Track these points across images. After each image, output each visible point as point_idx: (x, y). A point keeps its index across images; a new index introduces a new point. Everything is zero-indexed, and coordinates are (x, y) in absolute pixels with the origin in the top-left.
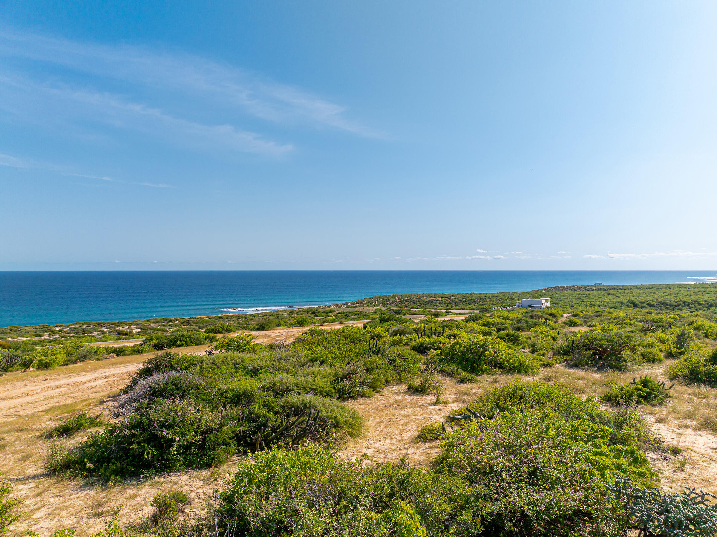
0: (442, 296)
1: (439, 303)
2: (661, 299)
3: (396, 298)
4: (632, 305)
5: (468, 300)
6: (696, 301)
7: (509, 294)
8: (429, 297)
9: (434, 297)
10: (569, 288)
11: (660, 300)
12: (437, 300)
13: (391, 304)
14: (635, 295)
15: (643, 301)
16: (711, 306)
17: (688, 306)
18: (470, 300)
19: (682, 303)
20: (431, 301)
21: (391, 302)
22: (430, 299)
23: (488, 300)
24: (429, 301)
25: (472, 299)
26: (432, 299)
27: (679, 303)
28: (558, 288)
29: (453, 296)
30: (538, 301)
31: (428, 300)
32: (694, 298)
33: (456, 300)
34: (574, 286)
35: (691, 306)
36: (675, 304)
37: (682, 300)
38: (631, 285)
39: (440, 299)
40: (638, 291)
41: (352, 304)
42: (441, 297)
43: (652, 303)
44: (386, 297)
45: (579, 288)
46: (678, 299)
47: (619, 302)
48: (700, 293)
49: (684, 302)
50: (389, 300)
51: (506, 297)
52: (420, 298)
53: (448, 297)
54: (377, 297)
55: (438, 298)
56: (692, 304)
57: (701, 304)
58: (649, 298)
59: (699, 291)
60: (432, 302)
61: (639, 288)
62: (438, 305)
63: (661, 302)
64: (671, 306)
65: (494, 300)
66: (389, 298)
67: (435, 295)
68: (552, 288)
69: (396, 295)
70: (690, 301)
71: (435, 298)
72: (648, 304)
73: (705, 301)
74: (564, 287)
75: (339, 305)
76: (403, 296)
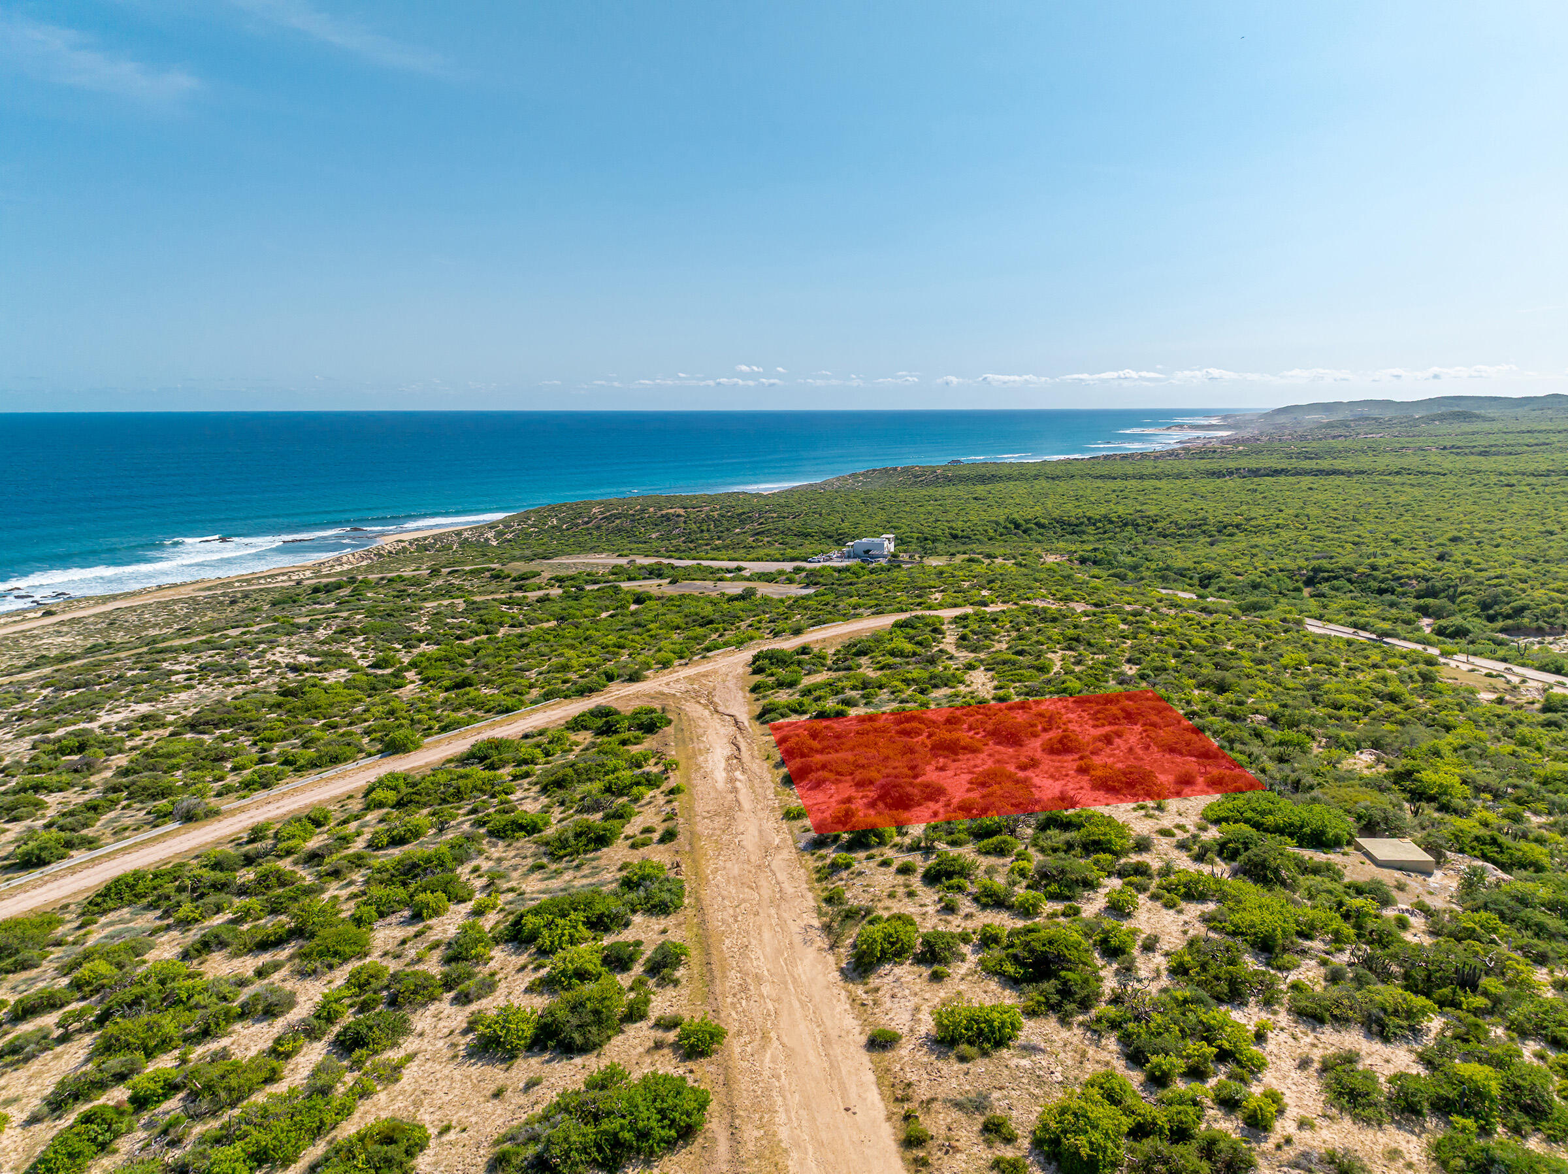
0: (684, 504)
1: (685, 522)
2: (1056, 514)
3: (594, 510)
4: (1012, 526)
5: (738, 515)
6: (1105, 517)
8: (660, 508)
9: (671, 508)
11: (1054, 515)
12: (679, 516)
13: (587, 523)
16: (1126, 525)
17: (1094, 524)
18: (741, 514)
20: (667, 517)
21: (586, 520)
22: (664, 512)
24: (663, 516)
25: (744, 513)
26: (667, 514)
28: (886, 470)
30: (878, 542)
31: (659, 514)
33: (715, 514)
34: (913, 467)
36: (1075, 522)
37: (1088, 514)
39: (681, 511)
42: (683, 508)
43: (1043, 521)
44: (575, 510)
49: (1089, 519)
50: (580, 515)
53: (697, 506)
54: (552, 509)
55: (678, 511)
56: (1100, 521)
57: (1111, 522)
62: (683, 525)
63: (1055, 519)
64: (1070, 525)
67: (670, 503)
69: (591, 504)
70: (1098, 517)
71: (672, 511)
72: (1036, 524)
73: (1119, 517)
74: (895, 469)
75: (479, 529)
76: (607, 505)
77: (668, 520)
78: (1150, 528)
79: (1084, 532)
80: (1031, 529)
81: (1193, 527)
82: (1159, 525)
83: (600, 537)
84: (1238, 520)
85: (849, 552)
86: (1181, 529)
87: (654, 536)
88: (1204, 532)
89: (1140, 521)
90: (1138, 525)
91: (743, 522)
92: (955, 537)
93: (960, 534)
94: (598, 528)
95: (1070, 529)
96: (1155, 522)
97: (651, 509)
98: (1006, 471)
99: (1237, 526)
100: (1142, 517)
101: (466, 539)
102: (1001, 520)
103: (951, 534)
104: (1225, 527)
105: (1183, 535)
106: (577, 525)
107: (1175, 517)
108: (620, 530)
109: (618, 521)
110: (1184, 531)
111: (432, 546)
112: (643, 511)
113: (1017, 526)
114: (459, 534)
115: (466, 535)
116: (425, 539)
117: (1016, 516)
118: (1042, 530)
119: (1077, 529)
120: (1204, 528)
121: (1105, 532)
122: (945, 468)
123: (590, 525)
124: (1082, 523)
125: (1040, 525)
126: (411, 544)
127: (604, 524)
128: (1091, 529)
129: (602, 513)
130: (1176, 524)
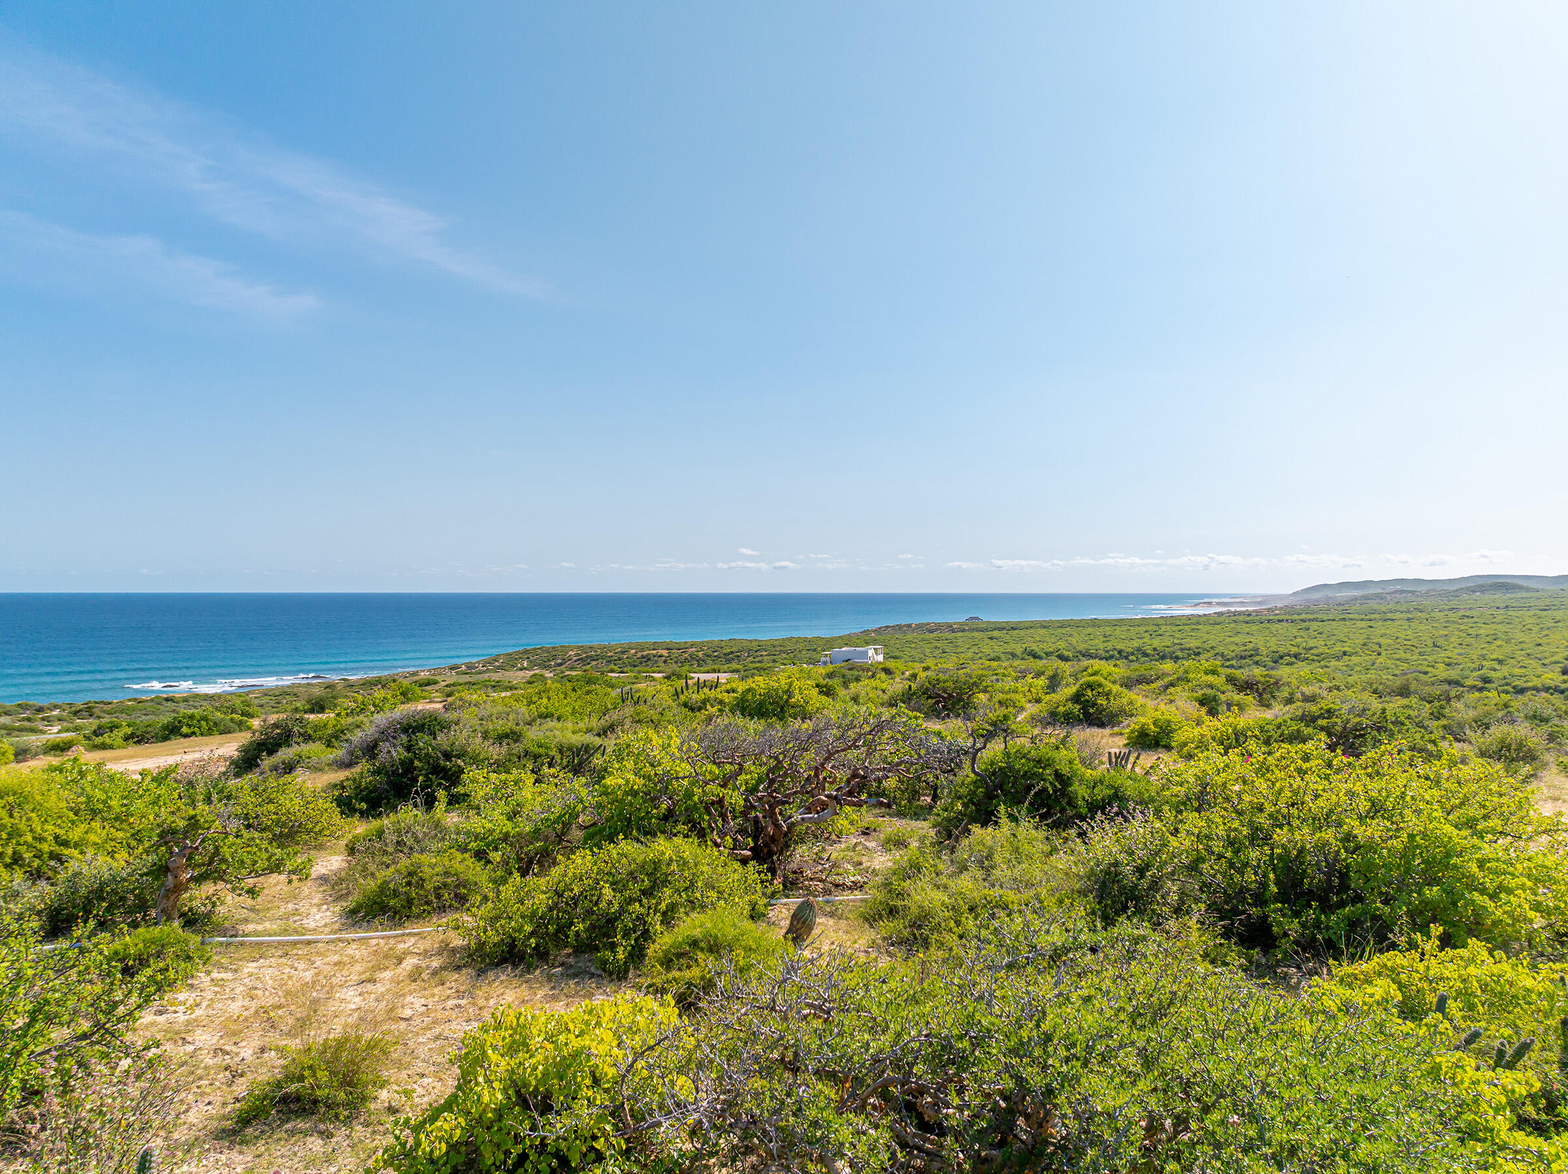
0: (669, 646)
1: (665, 662)
3: (571, 653)
5: (725, 654)
6: (1139, 650)
7: (805, 639)
8: (643, 650)
9: (654, 649)
10: (920, 627)
11: (1079, 648)
12: (660, 656)
13: (560, 665)
14: (1038, 639)
15: (1051, 649)
17: (1126, 658)
18: (729, 654)
19: (1116, 653)
20: (647, 659)
21: (560, 661)
22: (645, 653)
23: (765, 653)
24: (643, 657)
25: (732, 652)
26: (648, 654)
27: (1111, 653)
28: (900, 627)
29: (692, 645)
30: (861, 652)
31: (639, 655)
32: (1136, 644)
33: (700, 654)
34: (928, 624)
35: (1131, 658)
37: (1117, 647)
38: (1032, 622)
39: (665, 653)
40: (1042, 631)
41: (469, 668)
42: (668, 649)
43: (1066, 653)
44: (548, 651)
45: (938, 627)
46: (1109, 646)
47: (1007, 653)
48: (1147, 634)
49: (1120, 652)
50: (554, 657)
51: (801, 646)
52: (623, 652)
53: (682, 648)
54: (526, 652)
55: (661, 652)
56: (1133, 654)
58: (1062, 645)
59: (1146, 632)
60: (649, 659)
61: (1045, 627)
62: (662, 665)
63: (1080, 652)
65: (777, 653)
66: (554, 653)
67: (655, 646)
69: (569, 646)
70: (1130, 650)
71: (655, 652)
73: (1155, 649)
74: (910, 626)
76: (585, 647)
84: (1294, 650)
85: (825, 660)
86: (1228, 660)
88: (1257, 663)
89: (1179, 654)
94: (571, 669)
97: (633, 651)
99: (1296, 656)
100: (1182, 650)
104: (1281, 657)
106: (549, 667)
107: (1220, 649)
109: (594, 663)
110: (1234, 662)
120: (1256, 658)
122: (961, 624)
123: (563, 667)
127: (578, 665)
129: (578, 655)
130: (1222, 655)
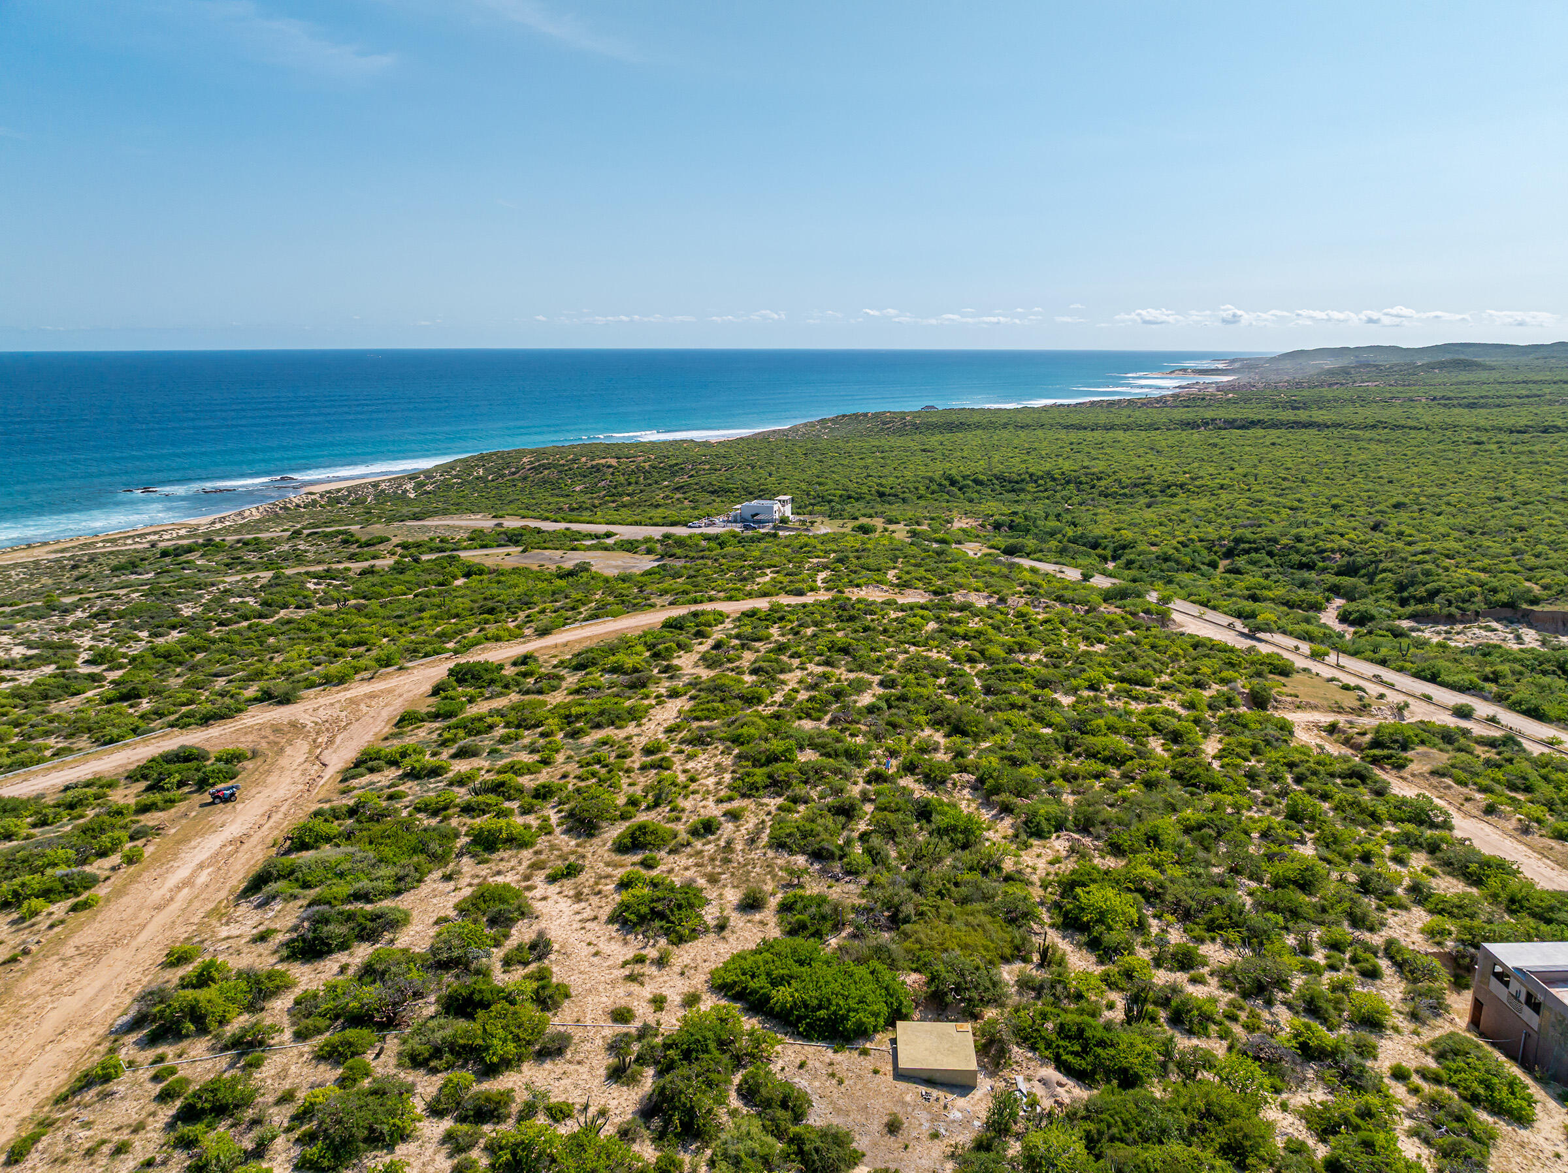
0: (620, 454)
1: (613, 474)
2: (997, 469)
3: (525, 460)
4: (947, 483)
5: (670, 466)
6: (1048, 473)
8: (594, 457)
9: (604, 458)
12: (609, 467)
13: (514, 473)
16: (1068, 482)
17: (1036, 482)
18: (674, 465)
21: (514, 470)
22: (594, 463)
24: (593, 467)
25: (677, 464)
26: (598, 465)
28: (856, 416)
29: (642, 451)
30: (766, 506)
31: (589, 465)
32: (1048, 466)
33: (647, 465)
34: (884, 413)
36: (1015, 477)
39: (614, 462)
41: (427, 477)
42: (617, 458)
43: (981, 477)
46: (1023, 469)
49: (1031, 475)
50: (510, 465)
53: (632, 457)
54: (482, 458)
55: (610, 462)
56: (1042, 478)
57: (1054, 479)
62: (610, 477)
63: (995, 475)
64: (1010, 482)
66: (508, 460)
67: (606, 453)
68: (844, 416)
69: (523, 452)
70: (1040, 473)
71: (604, 462)
72: (974, 481)
74: (865, 415)
75: (398, 481)
76: (538, 453)
77: (598, 470)
78: (1093, 487)
79: (1023, 490)
80: (968, 486)
81: (1136, 486)
82: (1103, 483)
83: (523, 489)
85: (735, 516)
86: (1123, 488)
87: (578, 489)
88: (1146, 492)
89: (1083, 479)
90: (1081, 483)
91: (674, 474)
92: (881, 495)
93: (887, 491)
94: (525, 479)
95: (1009, 487)
96: (1099, 479)
97: (584, 459)
98: (976, 418)
99: (1181, 486)
100: (1086, 474)
101: (383, 491)
102: (937, 476)
103: (878, 492)
104: (1169, 487)
105: (1125, 495)
106: (503, 476)
107: (1121, 475)
108: (545, 482)
109: (546, 472)
110: (1126, 491)
111: (345, 498)
112: (574, 461)
113: (953, 483)
114: (375, 485)
115: (383, 486)
116: (338, 491)
117: (953, 472)
118: (979, 487)
119: (1017, 486)
120: (1147, 487)
121: (1046, 490)
122: (917, 414)
123: (516, 476)
124: (1023, 480)
125: (977, 482)
126: (322, 496)
127: (531, 475)
128: (1031, 487)
129: (531, 463)
